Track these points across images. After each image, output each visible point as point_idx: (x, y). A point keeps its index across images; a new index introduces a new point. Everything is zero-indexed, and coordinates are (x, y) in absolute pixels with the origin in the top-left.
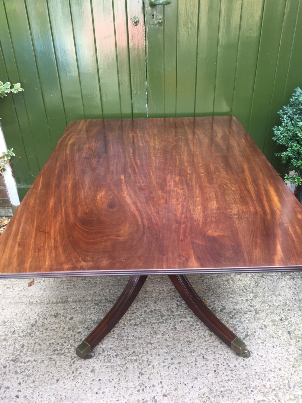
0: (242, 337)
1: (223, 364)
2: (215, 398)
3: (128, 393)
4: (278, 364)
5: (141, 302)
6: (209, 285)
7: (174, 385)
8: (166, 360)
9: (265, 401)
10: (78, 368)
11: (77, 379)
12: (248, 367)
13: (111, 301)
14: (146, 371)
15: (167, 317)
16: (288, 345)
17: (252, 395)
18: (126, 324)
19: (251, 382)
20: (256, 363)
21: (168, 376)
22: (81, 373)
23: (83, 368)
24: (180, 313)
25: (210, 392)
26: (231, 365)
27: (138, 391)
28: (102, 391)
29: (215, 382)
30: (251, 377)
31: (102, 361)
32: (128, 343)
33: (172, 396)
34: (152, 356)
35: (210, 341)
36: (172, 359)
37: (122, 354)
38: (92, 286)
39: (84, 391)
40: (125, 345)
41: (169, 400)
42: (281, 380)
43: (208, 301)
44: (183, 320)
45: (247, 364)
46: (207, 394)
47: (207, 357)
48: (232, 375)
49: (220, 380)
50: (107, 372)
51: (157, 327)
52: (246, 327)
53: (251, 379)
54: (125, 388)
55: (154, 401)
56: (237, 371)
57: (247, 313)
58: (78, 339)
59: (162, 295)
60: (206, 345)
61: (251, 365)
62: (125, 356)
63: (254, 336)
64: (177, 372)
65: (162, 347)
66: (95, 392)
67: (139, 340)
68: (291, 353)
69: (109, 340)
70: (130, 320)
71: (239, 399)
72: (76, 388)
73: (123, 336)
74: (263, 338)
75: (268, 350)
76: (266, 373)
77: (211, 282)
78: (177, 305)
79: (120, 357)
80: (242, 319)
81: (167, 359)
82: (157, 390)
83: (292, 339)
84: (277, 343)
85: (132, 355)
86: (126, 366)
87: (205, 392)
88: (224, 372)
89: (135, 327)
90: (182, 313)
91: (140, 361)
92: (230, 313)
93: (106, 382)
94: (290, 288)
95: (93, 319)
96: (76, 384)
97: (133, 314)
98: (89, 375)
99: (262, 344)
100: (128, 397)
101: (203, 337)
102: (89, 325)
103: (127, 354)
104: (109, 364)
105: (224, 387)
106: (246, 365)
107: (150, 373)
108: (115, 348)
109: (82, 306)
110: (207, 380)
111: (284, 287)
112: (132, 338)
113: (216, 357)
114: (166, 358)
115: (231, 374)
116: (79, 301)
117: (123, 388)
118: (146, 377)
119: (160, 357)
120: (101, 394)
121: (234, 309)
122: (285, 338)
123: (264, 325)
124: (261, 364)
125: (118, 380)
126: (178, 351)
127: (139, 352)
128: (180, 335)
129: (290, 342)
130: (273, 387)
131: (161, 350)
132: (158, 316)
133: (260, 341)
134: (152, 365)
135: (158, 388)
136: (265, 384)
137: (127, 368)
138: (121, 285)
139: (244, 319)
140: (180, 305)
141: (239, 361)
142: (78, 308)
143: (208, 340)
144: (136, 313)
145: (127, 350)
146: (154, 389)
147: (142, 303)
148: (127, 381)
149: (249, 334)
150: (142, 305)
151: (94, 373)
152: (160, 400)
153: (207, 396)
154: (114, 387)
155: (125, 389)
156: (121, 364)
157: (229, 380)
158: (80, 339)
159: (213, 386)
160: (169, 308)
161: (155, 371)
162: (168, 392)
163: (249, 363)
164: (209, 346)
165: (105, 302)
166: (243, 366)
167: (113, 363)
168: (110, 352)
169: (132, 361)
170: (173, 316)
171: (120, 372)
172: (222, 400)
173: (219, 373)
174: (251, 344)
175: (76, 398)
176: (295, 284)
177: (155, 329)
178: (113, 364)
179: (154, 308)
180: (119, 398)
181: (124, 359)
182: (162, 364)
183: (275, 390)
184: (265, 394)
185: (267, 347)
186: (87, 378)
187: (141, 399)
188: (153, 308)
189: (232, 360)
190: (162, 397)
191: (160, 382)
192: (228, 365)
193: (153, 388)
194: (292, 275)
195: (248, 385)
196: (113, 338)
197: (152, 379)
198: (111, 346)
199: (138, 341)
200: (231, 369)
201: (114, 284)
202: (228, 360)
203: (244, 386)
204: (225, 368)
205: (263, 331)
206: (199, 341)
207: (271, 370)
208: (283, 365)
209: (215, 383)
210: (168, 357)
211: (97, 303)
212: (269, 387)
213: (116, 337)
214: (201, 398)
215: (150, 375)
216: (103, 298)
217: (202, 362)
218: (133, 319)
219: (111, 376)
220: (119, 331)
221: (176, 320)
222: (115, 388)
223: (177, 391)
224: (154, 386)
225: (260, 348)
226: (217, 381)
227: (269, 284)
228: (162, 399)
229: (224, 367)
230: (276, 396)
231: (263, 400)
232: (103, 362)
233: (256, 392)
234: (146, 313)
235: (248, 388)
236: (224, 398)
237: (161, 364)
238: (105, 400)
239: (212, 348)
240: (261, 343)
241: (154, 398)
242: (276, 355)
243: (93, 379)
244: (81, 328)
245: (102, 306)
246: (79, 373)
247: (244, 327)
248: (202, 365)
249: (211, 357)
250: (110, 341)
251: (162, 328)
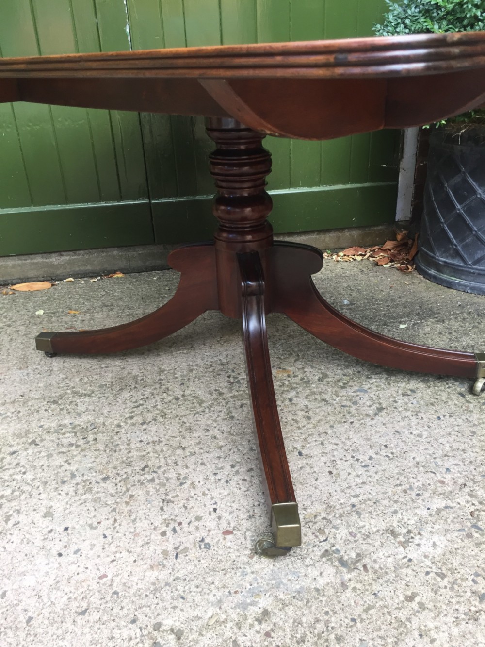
0: (371, 412)
1: (344, 459)
2: (343, 518)
3: (140, 541)
4: (458, 444)
5: (153, 387)
6: (287, 348)
7: (245, 511)
8: (220, 469)
9: (451, 508)
10: (11, 515)
11: (9, 536)
12: (397, 457)
13: (85, 395)
14: (177, 496)
15: (211, 403)
16: (465, 412)
17: (420, 502)
18: (122, 424)
19: (412, 480)
20: (413, 447)
21: (230, 496)
22: (19, 523)
23: (24, 512)
24: (236, 393)
25: (329, 510)
26: (361, 458)
27: (164, 534)
28: (74, 548)
29: (336, 491)
30: (409, 470)
31: (72, 493)
32: (130, 455)
33: (245, 530)
34: (187, 467)
35: (309, 426)
36: (233, 466)
37: (118, 474)
38: (41, 376)
39: (26, 555)
40: (125, 458)
41: (238, 539)
42: (472, 468)
43: (290, 369)
44: (245, 402)
45: (394, 451)
46: (324, 515)
47: (308, 453)
48: (369, 474)
49: (345, 485)
50: (83, 512)
51: (191, 421)
52: (375, 398)
53: (410, 475)
54: (131, 533)
55: (203, 546)
56: (376, 465)
57: (371, 378)
58: (10, 464)
59: (195, 372)
60: (301, 433)
61: (402, 452)
62: (125, 476)
63: (395, 408)
64: (247, 486)
65: (207, 450)
66: (55, 553)
67: (155, 445)
68: (476, 423)
69: (85, 456)
70: (131, 418)
71: (395, 512)
72: (5, 553)
73: (118, 445)
74: (415, 408)
75: (431, 424)
76: (437, 460)
77: (291, 342)
78: (229, 382)
79: (114, 481)
80: (363, 386)
81: (222, 468)
82: (208, 524)
83: (470, 403)
84: (443, 412)
85: (142, 472)
86: (130, 493)
87: (318, 511)
88: (350, 471)
89: (144, 427)
90: (242, 392)
91: (161, 481)
92: (339, 381)
93: (81, 531)
94: (440, 333)
95: (45, 427)
96: (7, 546)
97: (138, 407)
98: (40, 524)
99: (414, 417)
100: (139, 550)
101: (292, 422)
102: (36, 438)
103: (130, 473)
104: (89, 496)
105: (357, 496)
106: (392, 453)
107: (186, 498)
108: (100, 468)
109: (19, 409)
110: (317, 491)
111: (429, 334)
112: (138, 445)
113: (327, 449)
114: (219, 466)
115: (367, 473)
116: (14, 402)
117: (126, 534)
118: (179, 506)
119: (206, 467)
120: (72, 555)
121: (344, 375)
122: (457, 403)
123: (410, 390)
124: (422, 448)
125: (111, 521)
126: (245, 452)
127: (158, 465)
128: (244, 426)
129: (468, 407)
130: (461, 481)
131: (205, 456)
132: (193, 403)
133: (408, 414)
134: (189, 482)
135: (210, 522)
136: (443, 479)
137: (131, 496)
138: (106, 367)
139: (369, 386)
140: (236, 382)
141: (376, 448)
142: (9, 414)
143: (304, 426)
144: (143, 405)
145: (130, 466)
146: (200, 523)
147: (155, 389)
148: (134, 521)
149: (384, 406)
150: (155, 392)
151: (51, 518)
152: (218, 542)
153: (324, 519)
154: (103, 537)
155: (131, 535)
156: (116, 493)
157: (364, 483)
158: (15, 463)
159: (333, 499)
160: (212, 389)
161: (199, 491)
162: (232, 525)
163: (398, 449)
164: (309, 435)
165: (73, 397)
166: (387, 456)
167: (98, 493)
168: (90, 475)
169: (142, 484)
170: (224, 399)
171: (115, 506)
172: (359, 521)
173: (341, 473)
174: (392, 420)
175: (6, 572)
176: (447, 328)
177: (188, 425)
178: (98, 495)
179: (182, 393)
180: (118, 555)
181: (122, 482)
182: (212, 478)
183: (465, 485)
184: (447, 496)
185: (425, 419)
186: (33, 529)
187: (170, 548)
188: (178, 392)
189: (361, 449)
190: (221, 537)
191: (212, 510)
192: (355, 459)
193: (197, 523)
194: (438, 317)
195: (408, 486)
196: (95, 450)
197: (192, 507)
198: (90, 465)
199: (154, 447)
200: (363, 464)
201: (91, 367)
202: (353, 450)
203: (400, 488)
204: (351, 465)
205: (411, 398)
206: (287, 430)
207: (446, 455)
208: (468, 444)
209: (335, 493)
210: (223, 464)
211: (54, 401)
212: (450, 483)
213: (102, 448)
214: (311, 524)
215: (188, 500)
216: (69, 391)
217: (299, 462)
218: (136, 415)
219: (94, 516)
220: (108, 438)
221: (231, 405)
222: (105, 537)
223: (253, 520)
224: (198, 519)
225: (413, 424)
226: (338, 489)
227: (400, 332)
228: (221, 540)
229: (348, 463)
230: (471, 496)
231: (446, 507)
232: (74, 494)
233: (426, 495)
234: (166, 403)
235: (408, 491)
236: (362, 516)
237: (210, 477)
238: (82, 566)
239: (314, 436)
240: (412, 415)
241: (203, 540)
242: (449, 430)
243: (50, 528)
244: (18, 444)
245: (65, 404)
246: (14, 525)
247: (372, 397)
248: (300, 466)
249: (317, 451)
250: (88, 457)
251: (204, 420)
